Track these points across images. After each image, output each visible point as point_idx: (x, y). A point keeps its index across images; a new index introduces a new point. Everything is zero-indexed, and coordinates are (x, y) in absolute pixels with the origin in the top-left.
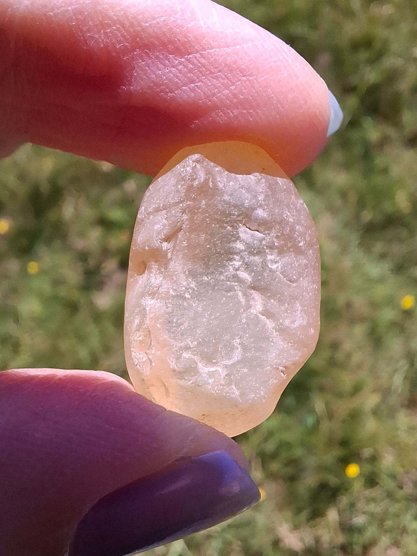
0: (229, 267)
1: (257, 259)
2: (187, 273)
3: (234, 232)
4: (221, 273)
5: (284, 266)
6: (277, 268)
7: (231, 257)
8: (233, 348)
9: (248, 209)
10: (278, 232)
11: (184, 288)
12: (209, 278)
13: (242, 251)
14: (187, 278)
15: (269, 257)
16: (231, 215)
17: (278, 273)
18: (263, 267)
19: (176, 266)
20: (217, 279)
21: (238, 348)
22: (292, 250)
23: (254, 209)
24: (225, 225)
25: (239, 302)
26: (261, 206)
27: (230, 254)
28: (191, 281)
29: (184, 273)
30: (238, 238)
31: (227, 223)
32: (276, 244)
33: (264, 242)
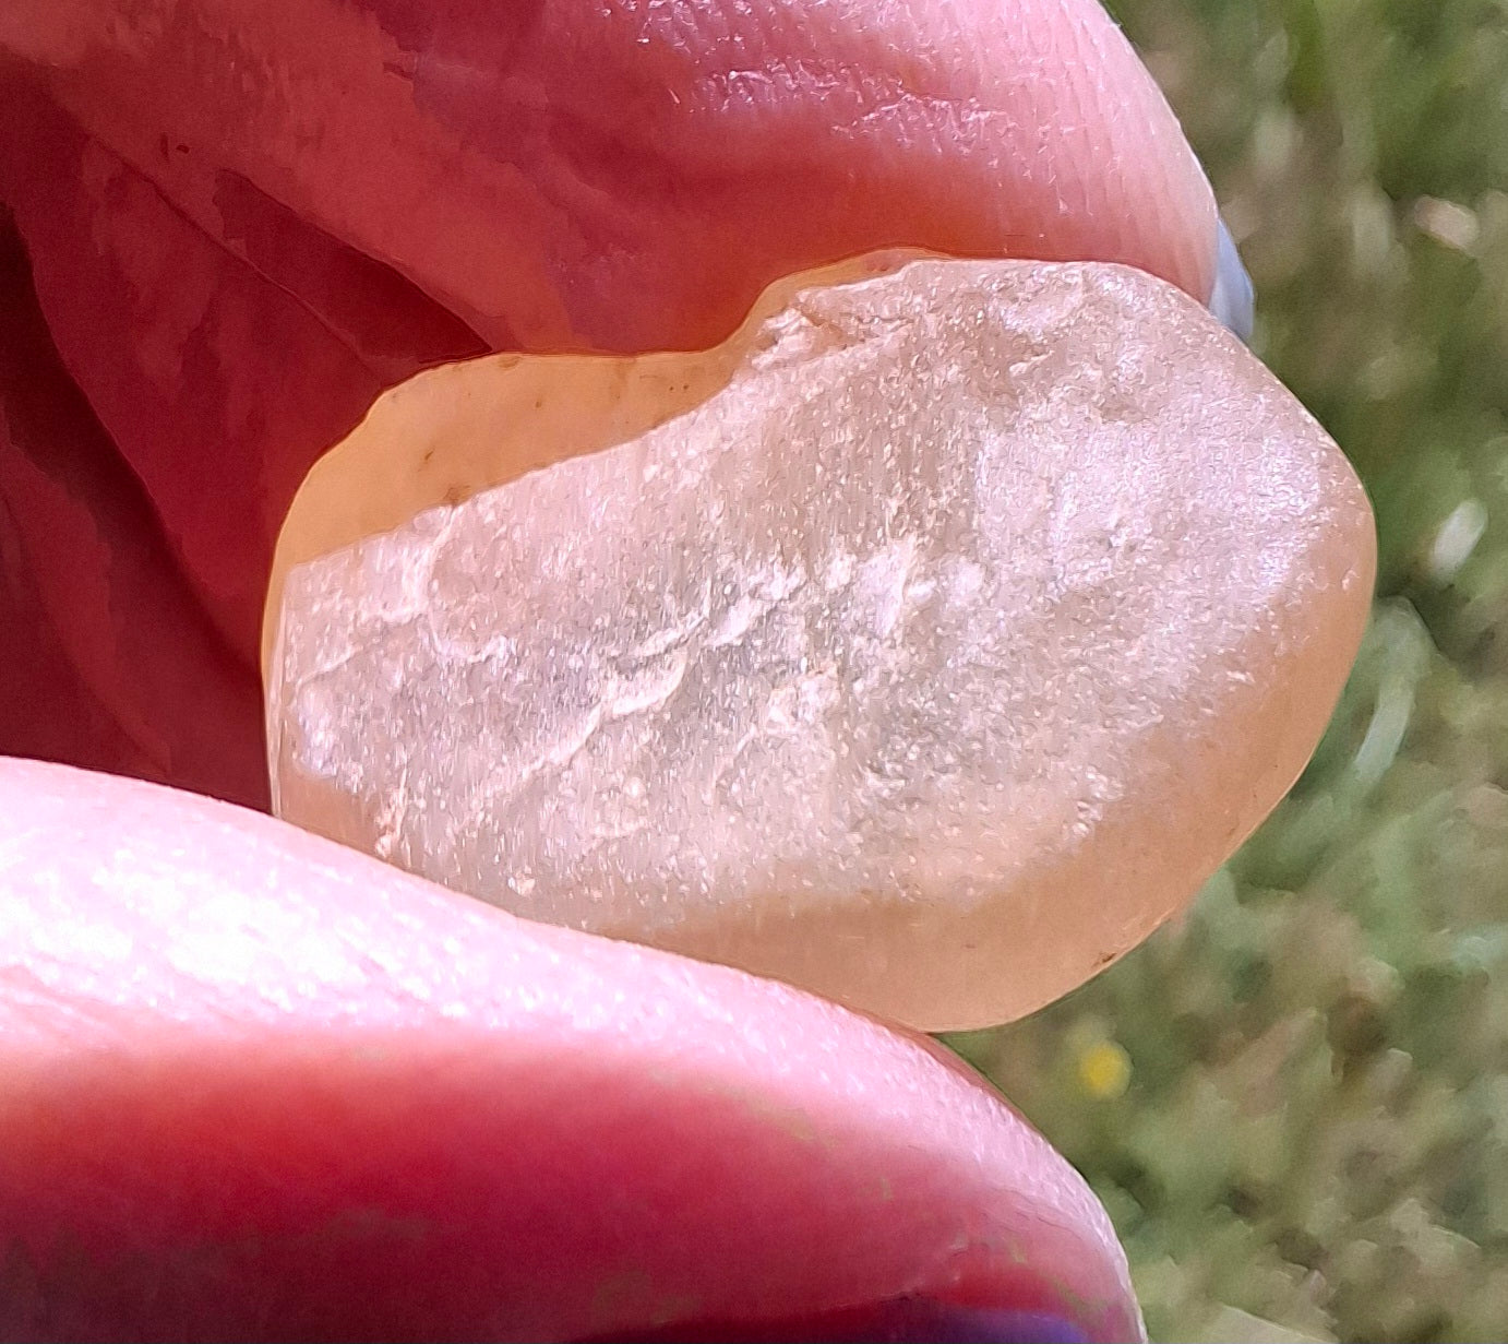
0: (764, 570)
1: (796, 640)
2: (726, 447)
3: (881, 530)
4: (738, 552)
5: (779, 743)
6: (771, 723)
7: (794, 561)
8: (476, 639)
9: (968, 529)
10: (900, 672)
11: (674, 454)
12: (719, 522)
13: (820, 584)
14: (709, 452)
15: (809, 686)
16: (933, 488)
17: (753, 729)
18: (767, 669)
19: (741, 404)
20: (715, 546)
21: (479, 656)
22: (845, 750)
23: (972, 553)
24: (898, 485)
25: (640, 637)
26: (990, 573)
27: (808, 550)
28: (702, 469)
29: (723, 439)
30: (862, 553)
31: (907, 488)
32: (858, 686)
33: (858, 641)
